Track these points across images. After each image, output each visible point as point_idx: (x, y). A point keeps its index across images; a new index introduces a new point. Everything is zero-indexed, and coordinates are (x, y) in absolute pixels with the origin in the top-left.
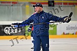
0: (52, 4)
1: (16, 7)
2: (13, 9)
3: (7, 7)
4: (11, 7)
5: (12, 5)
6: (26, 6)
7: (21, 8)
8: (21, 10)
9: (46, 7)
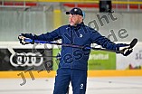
0: (108, 6)
1: (34, 13)
2: (27, 17)
3: (15, 12)
4: (25, 13)
5: (27, 9)
6: (55, 11)
7: (44, 15)
8: (44, 19)
9: (96, 12)
